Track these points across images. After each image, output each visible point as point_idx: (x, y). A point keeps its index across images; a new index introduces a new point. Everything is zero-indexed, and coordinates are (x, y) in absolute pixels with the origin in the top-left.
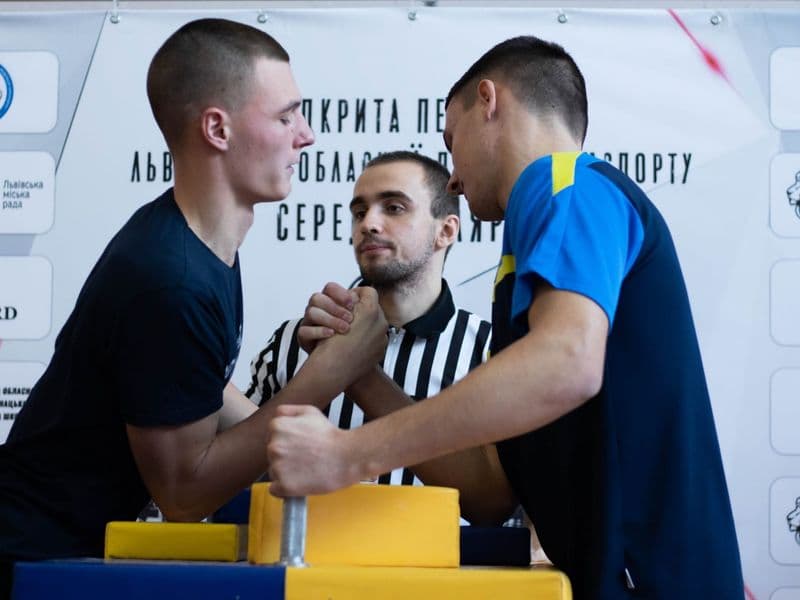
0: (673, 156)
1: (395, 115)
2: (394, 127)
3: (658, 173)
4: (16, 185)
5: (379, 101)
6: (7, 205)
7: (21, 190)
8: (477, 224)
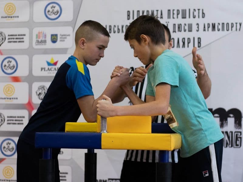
0: (236, 23)
1: (162, 14)
2: (161, 17)
3: (233, 28)
4: (63, 35)
5: (157, 11)
6: (61, 41)
7: (64, 37)
8: (184, 43)
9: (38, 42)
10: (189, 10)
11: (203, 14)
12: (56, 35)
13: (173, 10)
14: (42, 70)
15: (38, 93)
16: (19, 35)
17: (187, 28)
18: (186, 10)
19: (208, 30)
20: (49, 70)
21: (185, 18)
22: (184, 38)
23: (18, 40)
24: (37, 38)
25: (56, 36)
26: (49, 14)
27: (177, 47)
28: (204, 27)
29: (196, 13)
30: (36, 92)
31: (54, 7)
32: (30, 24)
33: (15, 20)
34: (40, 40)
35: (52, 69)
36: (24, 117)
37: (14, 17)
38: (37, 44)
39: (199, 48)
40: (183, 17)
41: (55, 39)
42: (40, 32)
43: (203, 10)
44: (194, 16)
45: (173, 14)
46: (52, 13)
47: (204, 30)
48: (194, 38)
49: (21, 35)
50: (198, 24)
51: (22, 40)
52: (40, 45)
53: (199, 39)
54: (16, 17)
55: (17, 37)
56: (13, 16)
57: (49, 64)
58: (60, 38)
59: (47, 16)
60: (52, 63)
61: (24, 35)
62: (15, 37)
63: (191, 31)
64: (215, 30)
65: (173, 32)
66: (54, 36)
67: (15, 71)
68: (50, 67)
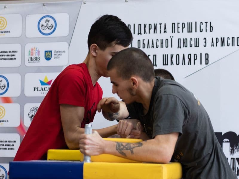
1: (165, 28)
2: (165, 32)
4: (58, 52)
5: (160, 24)
6: (55, 58)
7: (59, 53)
8: (190, 60)
9: (31, 59)
10: (196, 22)
11: (211, 28)
12: (51, 51)
13: (178, 23)
14: (34, 90)
15: (31, 115)
16: (10, 52)
17: (193, 43)
18: (192, 23)
19: (216, 46)
20: (43, 90)
21: (192, 32)
22: (190, 54)
23: (9, 57)
24: (29, 54)
25: (50, 53)
26: (43, 28)
27: (183, 64)
28: (213, 42)
29: (203, 27)
30: (29, 115)
31: (48, 21)
32: (23, 40)
33: (6, 35)
34: (33, 58)
35: (45, 89)
36: (15, 142)
37: (5, 32)
38: (29, 61)
39: (207, 65)
40: (189, 31)
41: (49, 55)
42: (33, 48)
43: (210, 23)
44: (201, 30)
45: (178, 28)
46: (46, 27)
47: (213, 45)
48: (201, 54)
49: (13, 52)
50: (205, 39)
51: (13, 57)
52: (33, 62)
53: (207, 55)
54: (7, 32)
55: (9, 54)
56: (3, 30)
57: (42, 83)
58: (55, 55)
59: (40, 31)
60: (46, 82)
61: (16, 52)
62: (6, 54)
63: (198, 46)
64: (224, 46)
65: (178, 47)
66: (48, 52)
67: (6, 91)
68: (43, 87)
